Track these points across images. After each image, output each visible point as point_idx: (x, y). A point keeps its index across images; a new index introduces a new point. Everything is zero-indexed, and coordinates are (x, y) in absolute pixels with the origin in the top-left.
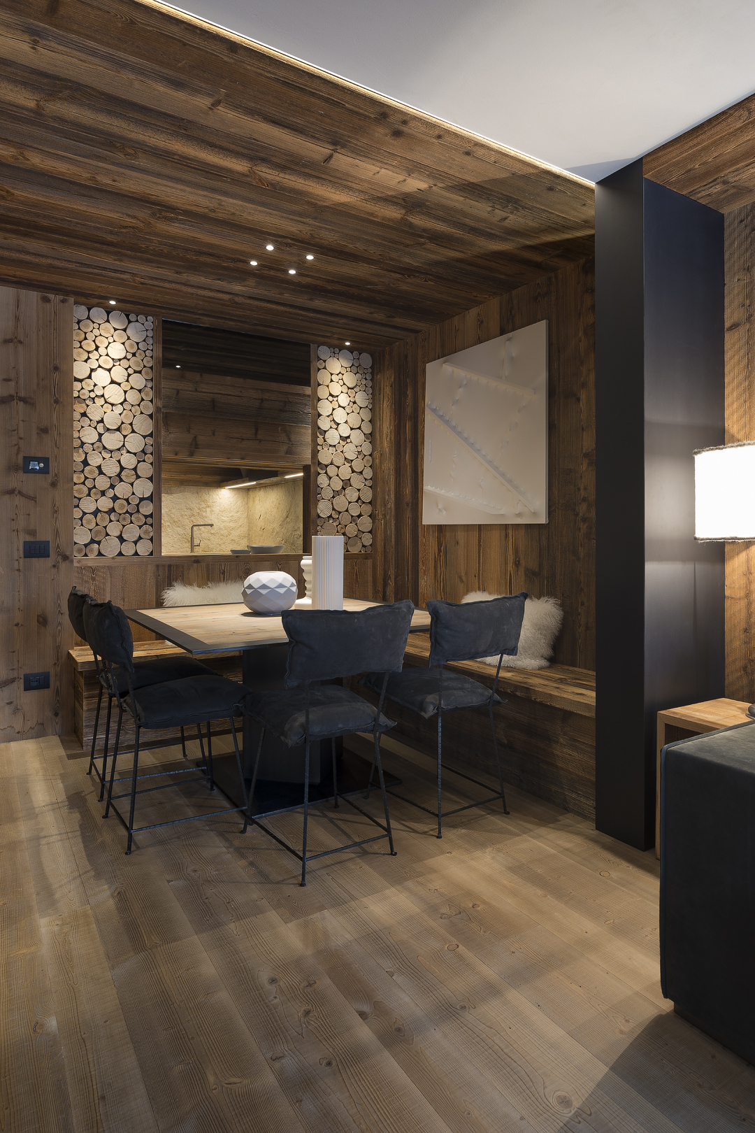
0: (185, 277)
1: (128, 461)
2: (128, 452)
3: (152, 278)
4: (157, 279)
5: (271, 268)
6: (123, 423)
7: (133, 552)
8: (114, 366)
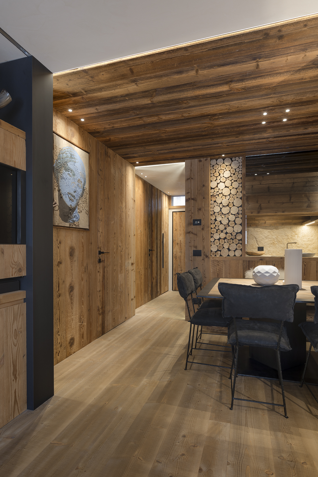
0: (241, 137)
1: (232, 218)
2: (232, 214)
3: (229, 142)
4: (231, 142)
5: (274, 122)
6: (230, 203)
7: (234, 255)
8: (226, 180)
